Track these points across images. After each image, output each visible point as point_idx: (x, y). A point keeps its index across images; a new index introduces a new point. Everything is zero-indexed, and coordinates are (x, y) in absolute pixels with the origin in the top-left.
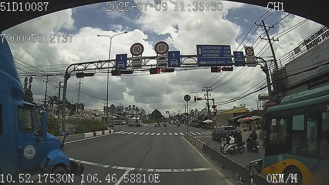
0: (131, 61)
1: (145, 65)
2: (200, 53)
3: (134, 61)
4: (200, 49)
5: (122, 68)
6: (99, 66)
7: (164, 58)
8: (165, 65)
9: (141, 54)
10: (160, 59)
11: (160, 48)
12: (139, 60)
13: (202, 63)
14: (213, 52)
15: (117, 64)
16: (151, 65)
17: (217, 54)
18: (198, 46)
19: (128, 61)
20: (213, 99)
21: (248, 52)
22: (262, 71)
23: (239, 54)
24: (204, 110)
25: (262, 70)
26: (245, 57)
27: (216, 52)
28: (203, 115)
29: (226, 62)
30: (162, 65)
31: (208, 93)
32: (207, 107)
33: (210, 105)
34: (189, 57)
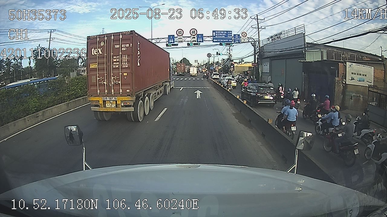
0: (177, 38)
1: (184, 41)
2: (214, 35)
3: (179, 39)
4: (214, 33)
5: (172, 43)
6: (158, 41)
7: (195, 38)
8: (195, 41)
9: (182, 35)
10: (192, 38)
11: (192, 32)
12: (181, 38)
13: (215, 40)
14: (221, 34)
15: (169, 40)
16: (188, 41)
17: (224, 35)
18: (213, 31)
19: (175, 38)
21: (243, 35)
23: (237, 36)
27: (223, 34)
29: (228, 40)
30: (193, 41)
34: (208, 37)
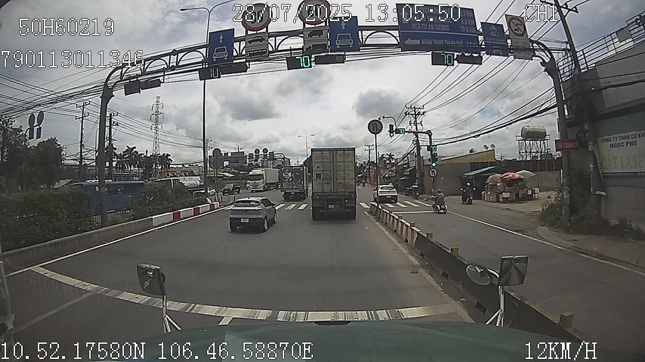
1: (275, 51)
3: (250, 42)
5: (223, 61)
6: (173, 63)
7: (320, 33)
8: (323, 47)
9: (266, 25)
10: (310, 36)
12: (262, 40)
13: (409, 42)
15: (211, 53)
16: (291, 50)
18: (400, 7)
20: (429, 133)
21: (513, 27)
22: (545, 71)
23: (493, 28)
24: (409, 155)
25: (544, 68)
26: (508, 37)
28: (405, 166)
30: (316, 47)
31: (417, 120)
32: (416, 148)
33: (420, 145)
34: (380, 29)
